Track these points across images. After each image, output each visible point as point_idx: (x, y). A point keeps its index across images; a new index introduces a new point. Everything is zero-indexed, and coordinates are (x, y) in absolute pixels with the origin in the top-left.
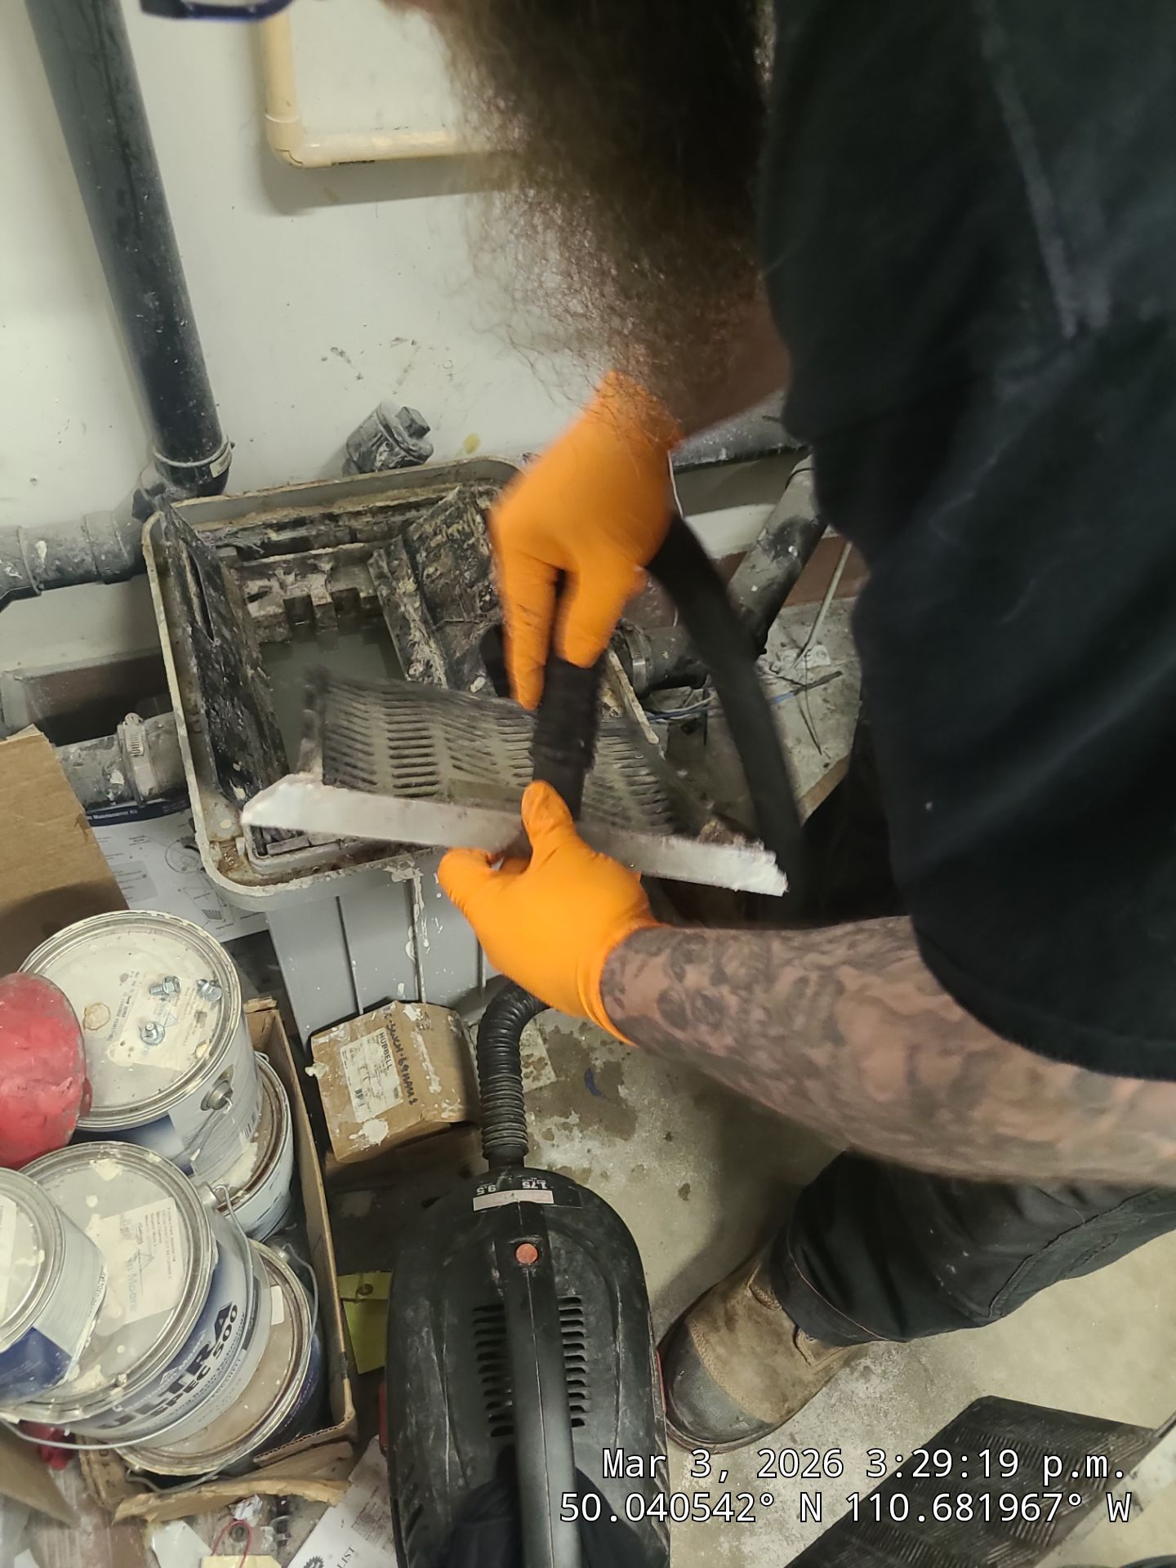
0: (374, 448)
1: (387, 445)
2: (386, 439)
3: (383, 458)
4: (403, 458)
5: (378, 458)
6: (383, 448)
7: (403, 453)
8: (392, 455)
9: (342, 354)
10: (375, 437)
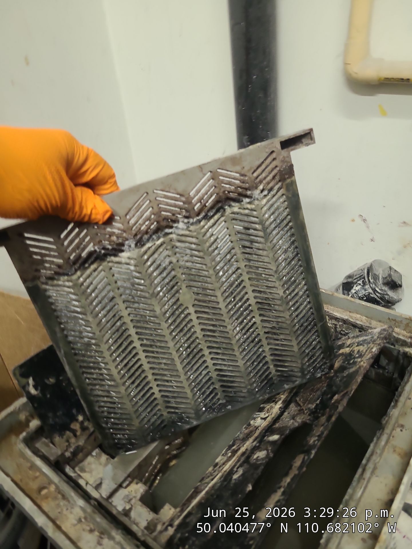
0: (355, 281)
1: (363, 281)
2: (364, 278)
3: (357, 288)
4: (369, 293)
5: (354, 288)
6: (360, 282)
7: (370, 291)
8: (363, 288)
9: (365, 220)
10: (359, 275)
